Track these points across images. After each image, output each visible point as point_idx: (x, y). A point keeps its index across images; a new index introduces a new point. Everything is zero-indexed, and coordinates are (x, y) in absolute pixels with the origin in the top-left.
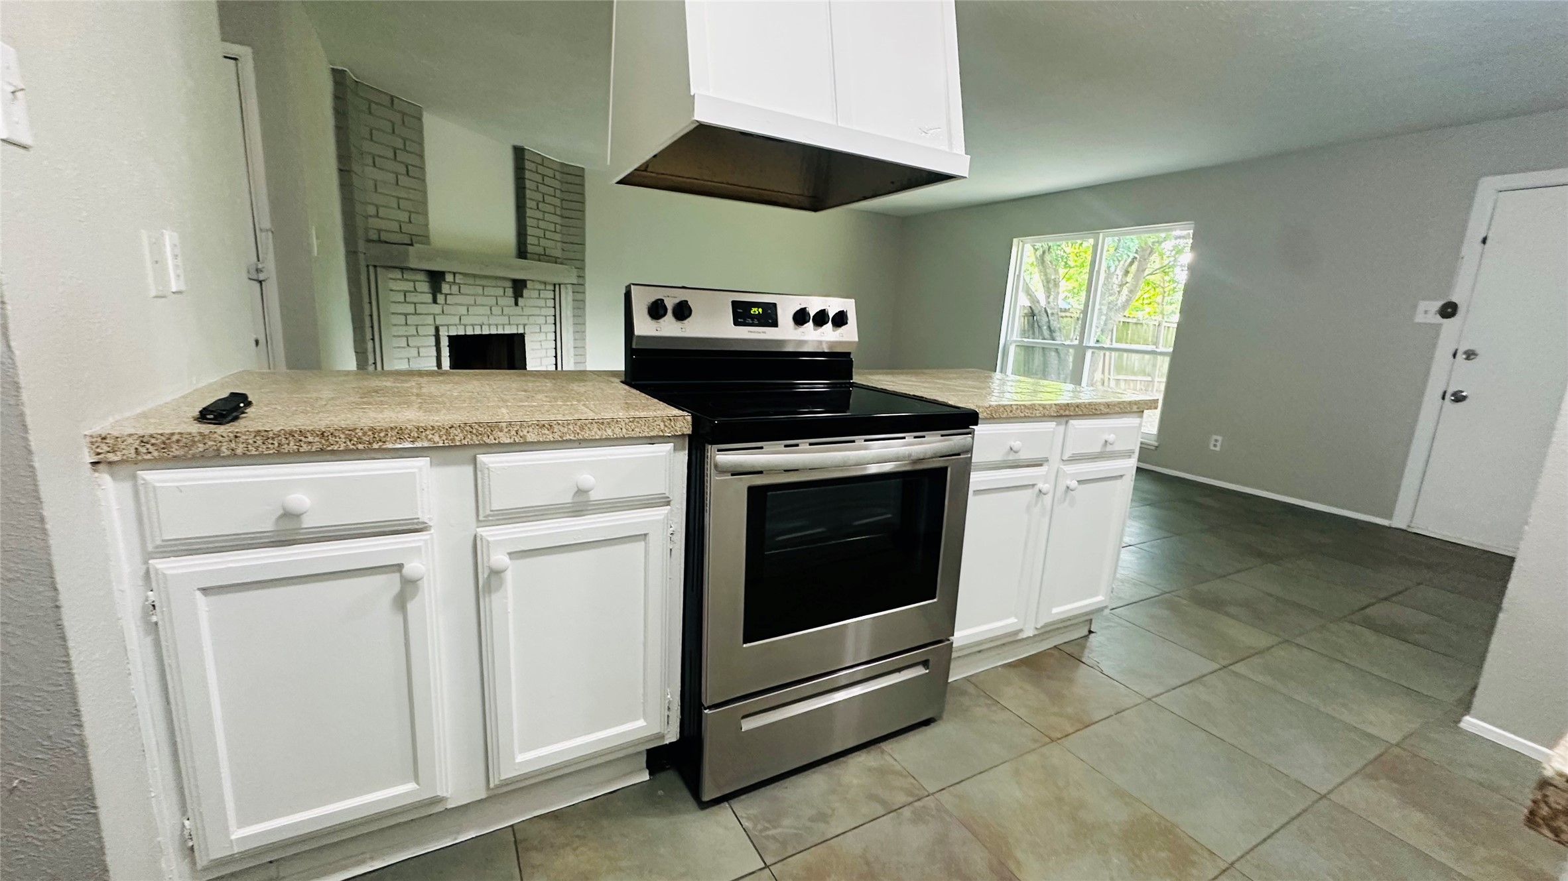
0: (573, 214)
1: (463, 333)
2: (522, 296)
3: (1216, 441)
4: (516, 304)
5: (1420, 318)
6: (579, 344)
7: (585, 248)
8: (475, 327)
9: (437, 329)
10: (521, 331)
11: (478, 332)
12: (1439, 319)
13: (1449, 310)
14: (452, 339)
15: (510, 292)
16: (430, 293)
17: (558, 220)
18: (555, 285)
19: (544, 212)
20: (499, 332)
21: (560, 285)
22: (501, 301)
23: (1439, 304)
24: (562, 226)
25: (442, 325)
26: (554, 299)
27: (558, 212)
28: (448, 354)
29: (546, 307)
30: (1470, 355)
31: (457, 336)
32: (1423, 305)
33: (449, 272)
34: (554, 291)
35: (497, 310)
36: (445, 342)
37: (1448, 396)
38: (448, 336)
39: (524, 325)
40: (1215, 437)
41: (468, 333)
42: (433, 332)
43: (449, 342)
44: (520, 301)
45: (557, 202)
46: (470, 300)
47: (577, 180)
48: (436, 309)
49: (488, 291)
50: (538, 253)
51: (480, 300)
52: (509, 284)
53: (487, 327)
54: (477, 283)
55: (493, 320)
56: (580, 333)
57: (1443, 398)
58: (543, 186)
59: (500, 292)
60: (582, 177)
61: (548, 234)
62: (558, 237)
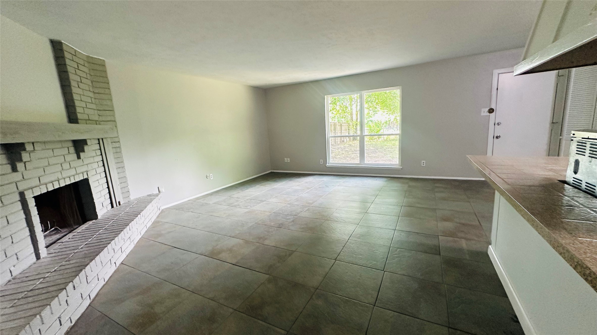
0: (102, 91)
1: (46, 191)
2: (83, 151)
3: (423, 163)
4: (79, 157)
5: (483, 114)
6: (122, 175)
7: (115, 113)
8: (54, 183)
9: (22, 195)
10: (86, 177)
11: (57, 186)
12: (488, 114)
13: (491, 111)
14: (38, 199)
15: (72, 150)
16: (9, 164)
17: (91, 95)
18: (99, 139)
19: (83, 89)
20: (72, 182)
21: (102, 139)
22: (69, 158)
23: (487, 109)
24: (95, 99)
25: (26, 190)
26: (100, 149)
27: (91, 90)
28: (37, 213)
29: (97, 156)
30: (498, 124)
31: (41, 195)
32: (483, 110)
33: (28, 142)
34: (99, 143)
35: (66, 166)
36: (32, 204)
37: (495, 137)
38: (34, 197)
39: (87, 172)
40: (423, 161)
41: (49, 190)
42: (18, 198)
43: (36, 202)
44: (82, 154)
45: (89, 82)
46: (44, 163)
47: (101, 68)
48: (16, 176)
49: (57, 152)
50: (85, 119)
51: (52, 161)
52: (71, 144)
53: (63, 180)
54: (47, 147)
55: (65, 174)
56: (121, 168)
57: (494, 138)
58: (78, 70)
59: (65, 151)
60: (104, 66)
61: (89, 106)
62: (94, 106)
